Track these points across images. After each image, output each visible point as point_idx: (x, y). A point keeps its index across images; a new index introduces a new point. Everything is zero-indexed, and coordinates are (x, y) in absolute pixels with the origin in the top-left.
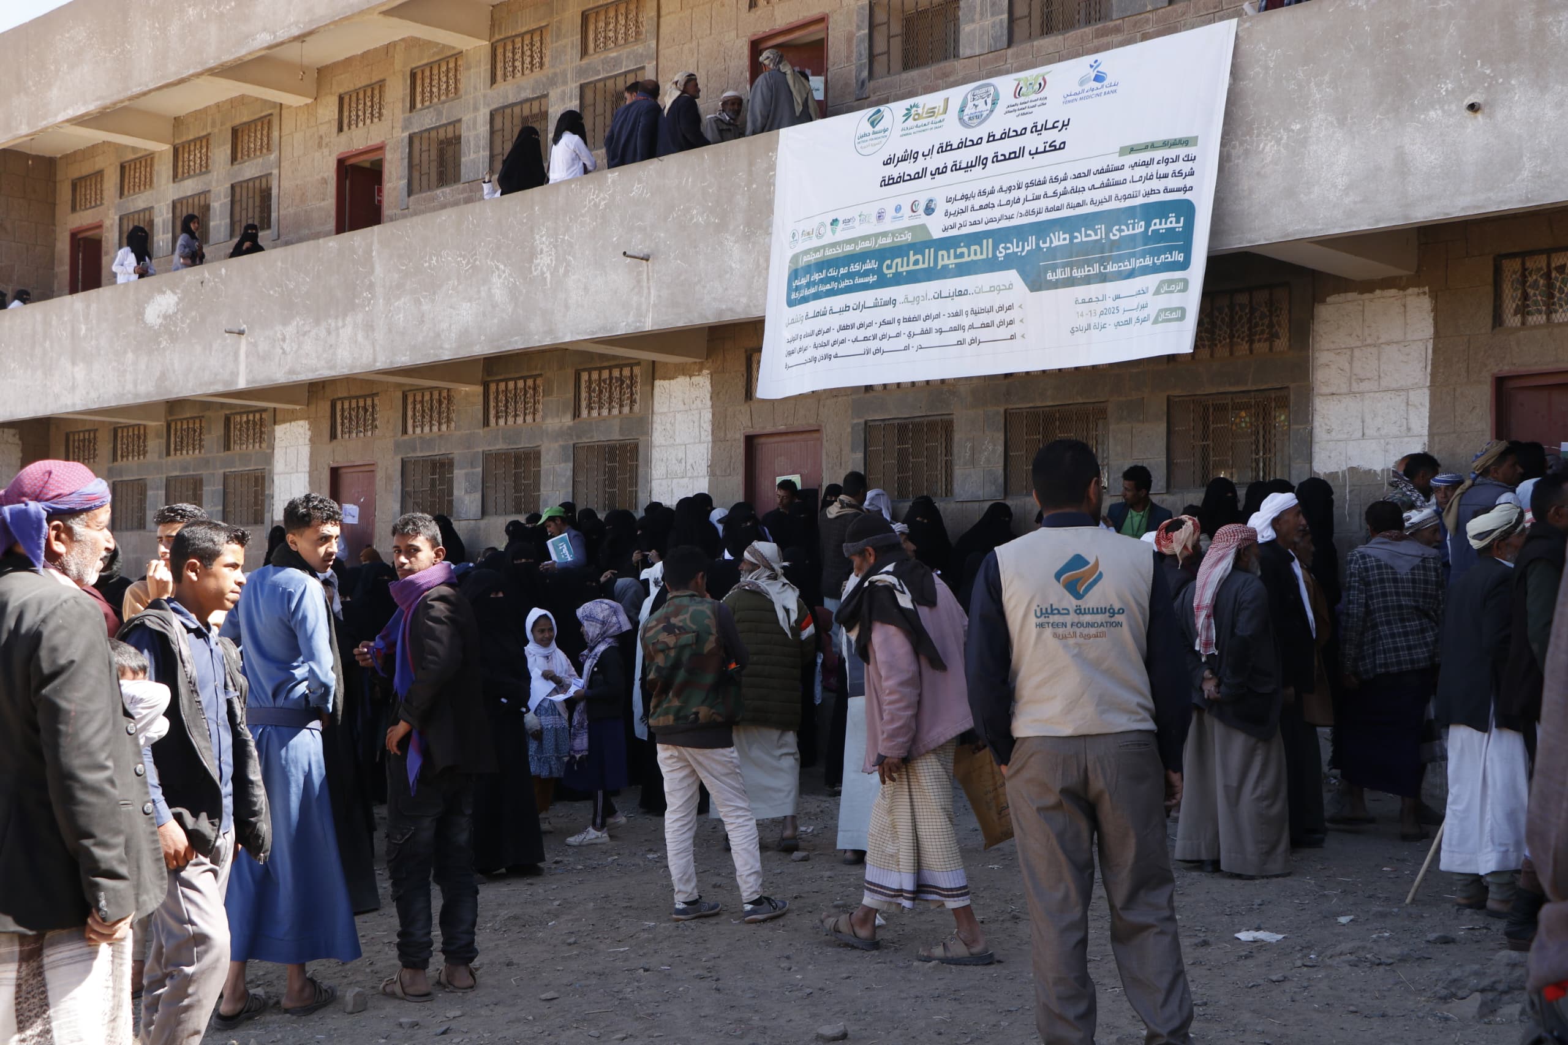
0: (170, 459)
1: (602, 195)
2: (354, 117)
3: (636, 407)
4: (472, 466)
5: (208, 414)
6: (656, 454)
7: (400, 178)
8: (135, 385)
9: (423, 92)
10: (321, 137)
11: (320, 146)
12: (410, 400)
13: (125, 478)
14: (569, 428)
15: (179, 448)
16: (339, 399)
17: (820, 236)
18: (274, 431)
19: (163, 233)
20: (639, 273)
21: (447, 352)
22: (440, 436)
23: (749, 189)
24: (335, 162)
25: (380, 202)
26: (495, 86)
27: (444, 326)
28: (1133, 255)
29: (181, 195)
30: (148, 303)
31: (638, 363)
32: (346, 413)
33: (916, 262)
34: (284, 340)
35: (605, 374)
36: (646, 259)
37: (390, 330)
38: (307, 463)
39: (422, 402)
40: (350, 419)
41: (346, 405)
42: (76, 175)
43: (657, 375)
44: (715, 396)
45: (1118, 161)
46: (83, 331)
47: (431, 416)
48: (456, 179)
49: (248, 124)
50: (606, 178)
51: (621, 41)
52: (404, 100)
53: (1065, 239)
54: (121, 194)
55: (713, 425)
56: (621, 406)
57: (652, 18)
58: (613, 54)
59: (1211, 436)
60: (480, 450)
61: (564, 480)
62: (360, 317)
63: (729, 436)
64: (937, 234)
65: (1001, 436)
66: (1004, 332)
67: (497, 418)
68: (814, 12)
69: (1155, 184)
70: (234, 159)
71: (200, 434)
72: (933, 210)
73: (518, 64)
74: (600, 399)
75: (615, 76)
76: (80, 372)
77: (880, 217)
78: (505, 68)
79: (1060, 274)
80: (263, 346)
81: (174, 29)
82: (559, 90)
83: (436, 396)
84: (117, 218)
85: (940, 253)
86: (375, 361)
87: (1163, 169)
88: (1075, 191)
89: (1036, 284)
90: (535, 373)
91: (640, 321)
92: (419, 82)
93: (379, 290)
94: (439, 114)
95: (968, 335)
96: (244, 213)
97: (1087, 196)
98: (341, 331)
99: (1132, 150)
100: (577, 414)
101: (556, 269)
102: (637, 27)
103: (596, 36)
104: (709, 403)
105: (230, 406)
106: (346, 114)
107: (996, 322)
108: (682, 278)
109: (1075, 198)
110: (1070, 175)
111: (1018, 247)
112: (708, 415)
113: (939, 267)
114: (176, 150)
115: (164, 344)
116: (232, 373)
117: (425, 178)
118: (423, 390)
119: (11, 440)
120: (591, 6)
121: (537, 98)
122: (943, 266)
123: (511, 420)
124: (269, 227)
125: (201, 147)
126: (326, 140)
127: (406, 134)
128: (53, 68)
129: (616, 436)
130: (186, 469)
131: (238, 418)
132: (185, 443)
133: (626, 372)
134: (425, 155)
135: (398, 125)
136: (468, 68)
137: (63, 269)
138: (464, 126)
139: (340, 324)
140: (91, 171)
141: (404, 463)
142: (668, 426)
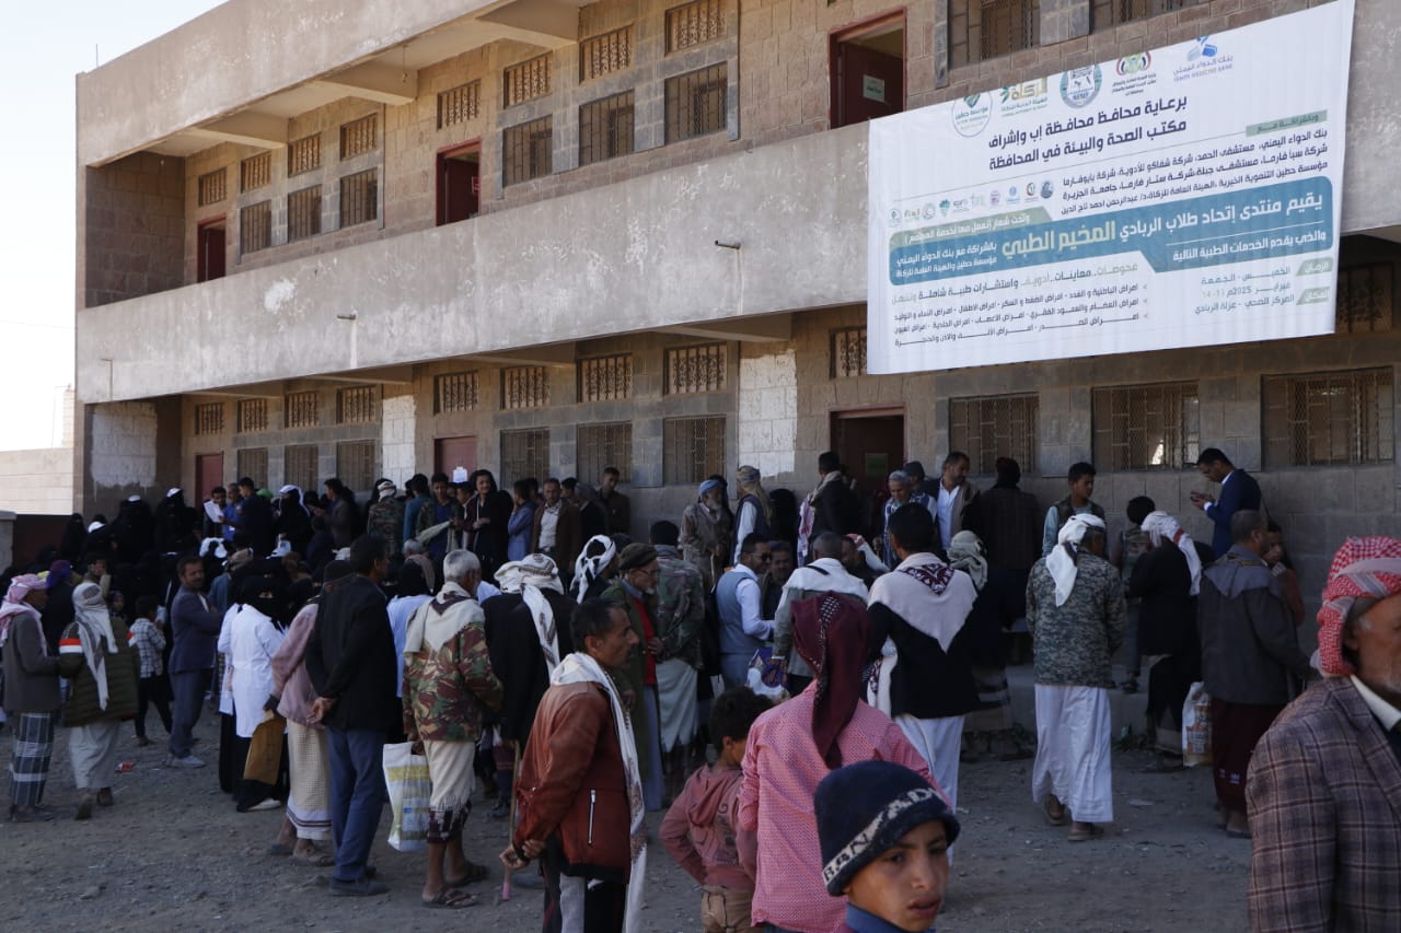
0: (288, 430)
1: (692, 186)
2: (452, 115)
3: (723, 384)
4: (567, 438)
5: (322, 389)
6: (743, 429)
7: (495, 170)
8: (257, 366)
9: (516, 90)
10: (422, 134)
11: (421, 141)
12: (507, 376)
13: (249, 447)
14: (659, 404)
15: (297, 419)
16: (441, 375)
17: (927, 217)
18: (382, 405)
19: (280, 223)
20: (731, 261)
21: (544, 336)
22: (537, 410)
23: (838, 180)
24: (435, 157)
25: (477, 192)
26: (583, 83)
27: (542, 311)
28: (1266, 235)
29: (296, 189)
30: (267, 290)
31: (724, 342)
32: (448, 390)
33: (1036, 244)
34: (391, 324)
35: (693, 353)
36: (737, 247)
37: (491, 316)
38: (413, 435)
39: (519, 378)
40: (452, 394)
41: (448, 382)
42: (203, 172)
43: (742, 354)
44: (799, 373)
45: (1246, 141)
46: (210, 317)
47: (527, 392)
48: (548, 170)
49: (355, 122)
50: (697, 170)
51: (703, 38)
52: (498, 97)
53: (1193, 220)
54: (242, 189)
55: (798, 400)
56: (708, 383)
57: (733, 15)
58: (696, 51)
59: (1308, 415)
60: (575, 424)
61: (654, 453)
62: (462, 303)
63: (814, 413)
64: (1056, 216)
65: (1087, 415)
66: (1127, 312)
67: (590, 393)
68: (893, 6)
69: (1289, 164)
70: (343, 155)
71: (315, 407)
72: (1051, 193)
73: (605, 61)
74: (688, 377)
75: (699, 71)
76: (207, 354)
77: (994, 200)
78: (593, 66)
79: (1187, 255)
80: (372, 331)
81: (289, 38)
82: (644, 85)
83: (532, 373)
84: (238, 210)
85: (1061, 235)
86: (477, 344)
87: (1295, 147)
88: (1201, 172)
89: (1162, 264)
90: (624, 352)
91: (731, 307)
92: (512, 81)
93: (479, 277)
94: (531, 109)
95: (1091, 316)
96: (352, 204)
97: (1217, 177)
98: (445, 316)
99: (1261, 129)
100: (666, 391)
101: (649, 257)
102: (719, 24)
103: (679, 33)
104: (795, 381)
105: (341, 383)
106: (444, 111)
107: (1119, 302)
108: (773, 265)
109: (1203, 180)
110: (1194, 156)
111: (1142, 228)
112: (793, 392)
113: (1061, 249)
114: (290, 149)
115: (282, 328)
116: (344, 355)
117: (518, 170)
118: (519, 367)
119: (148, 413)
120: (674, 5)
121: (624, 93)
122: (1064, 248)
123: (602, 396)
124: (375, 217)
125: (313, 145)
126: (426, 136)
127: (501, 129)
128: (181, 77)
129: (704, 411)
130: (303, 439)
131: (349, 393)
132: (301, 415)
133: (713, 351)
134: (518, 149)
135: (494, 121)
136: (557, 67)
137: (192, 258)
138: (554, 121)
139: (444, 309)
140: (215, 168)
141: (503, 435)
142: (755, 403)
